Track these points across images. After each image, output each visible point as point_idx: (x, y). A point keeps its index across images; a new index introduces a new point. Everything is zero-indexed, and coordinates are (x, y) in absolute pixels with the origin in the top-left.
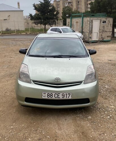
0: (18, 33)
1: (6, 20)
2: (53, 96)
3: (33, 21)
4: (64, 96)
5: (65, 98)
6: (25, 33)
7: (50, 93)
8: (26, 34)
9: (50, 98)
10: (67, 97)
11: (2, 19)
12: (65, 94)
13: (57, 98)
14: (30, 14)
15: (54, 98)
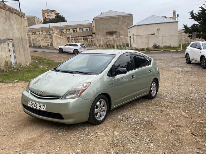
0: (166, 50)
1: (155, 34)
2: (34, 105)
3: (188, 35)
4: (40, 107)
5: (41, 109)
6: (175, 51)
7: (32, 102)
8: (177, 51)
9: (32, 106)
10: (43, 109)
11: (150, 33)
12: (41, 105)
13: (35, 108)
14: (185, 26)
15: (34, 107)
